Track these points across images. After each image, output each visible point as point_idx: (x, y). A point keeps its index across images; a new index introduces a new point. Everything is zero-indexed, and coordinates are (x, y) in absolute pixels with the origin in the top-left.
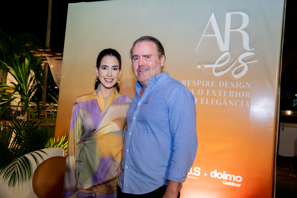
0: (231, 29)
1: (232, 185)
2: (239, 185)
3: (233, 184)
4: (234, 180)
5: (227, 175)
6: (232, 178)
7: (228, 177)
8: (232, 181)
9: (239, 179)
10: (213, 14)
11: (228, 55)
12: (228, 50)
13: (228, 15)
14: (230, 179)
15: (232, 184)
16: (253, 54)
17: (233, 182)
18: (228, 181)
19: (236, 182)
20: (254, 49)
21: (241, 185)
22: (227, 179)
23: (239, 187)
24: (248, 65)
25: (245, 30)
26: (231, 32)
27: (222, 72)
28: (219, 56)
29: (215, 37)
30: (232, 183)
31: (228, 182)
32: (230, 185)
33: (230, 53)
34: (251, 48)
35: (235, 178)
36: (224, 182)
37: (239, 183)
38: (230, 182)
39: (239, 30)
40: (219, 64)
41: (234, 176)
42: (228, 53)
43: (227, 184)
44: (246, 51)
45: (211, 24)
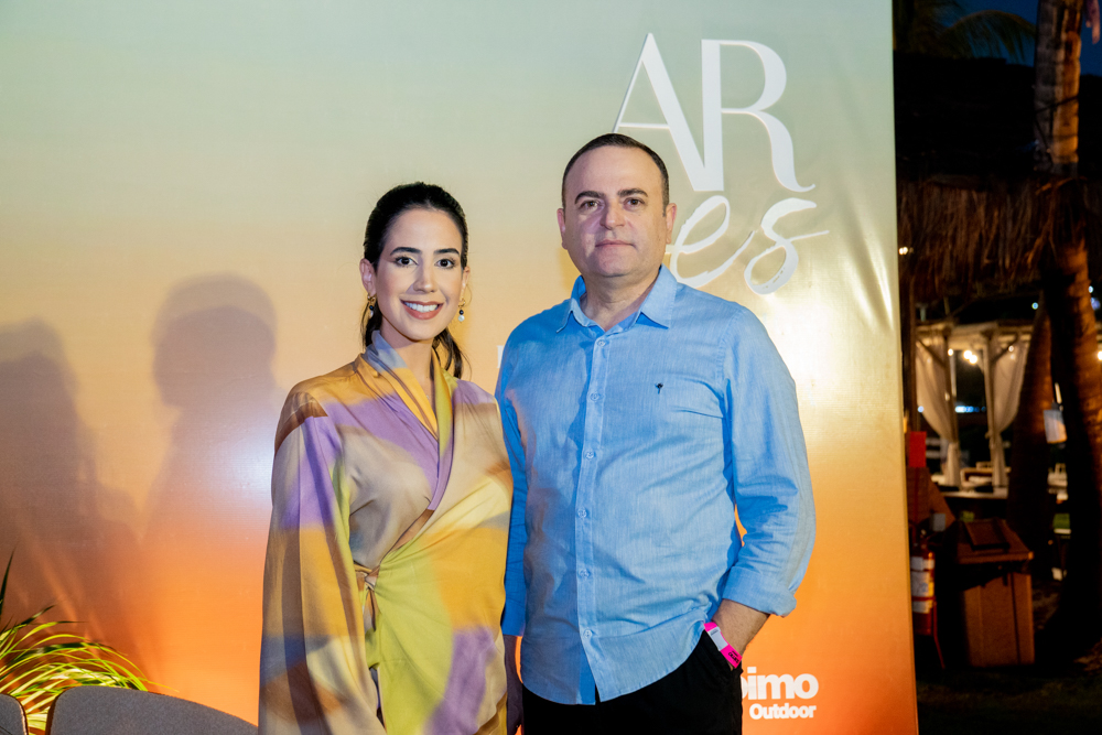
0: (725, 104)
1: (783, 717)
2: (809, 712)
3: (789, 712)
4: (789, 695)
5: (763, 680)
6: (783, 686)
7: (769, 686)
8: (781, 702)
9: (806, 687)
10: (651, 38)
11: (723, 207)
12: (721, 188)
13: (711, 50)
14: (776, 695)
15: (784, 712)
16: (810, 205)
17: (787, 705)
18: (768, 703)
19: (797, 702)
20: (813, 186)
21: (814, 708)
22: (763, 696)
23: (811, 716)
24: (797, 245)
25: (774, 111)
26: (725, 118)
27: (705, 274)
28: (690, 212)
29: (666, 134)
30: (782, 708)
31: (770, 708)
32: (777, 717)
33: (728, 197)
34: (802, 184)
35: (794, 686)
36: (756, 712)
37: (808, 703)
38: (775, 705)
39: (754, 111)
40: (688, 241)
41: (787, 678)
42: (722, 200)
43: (766, 717)
44: (784, 194)
45: (644, 77)
